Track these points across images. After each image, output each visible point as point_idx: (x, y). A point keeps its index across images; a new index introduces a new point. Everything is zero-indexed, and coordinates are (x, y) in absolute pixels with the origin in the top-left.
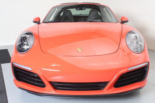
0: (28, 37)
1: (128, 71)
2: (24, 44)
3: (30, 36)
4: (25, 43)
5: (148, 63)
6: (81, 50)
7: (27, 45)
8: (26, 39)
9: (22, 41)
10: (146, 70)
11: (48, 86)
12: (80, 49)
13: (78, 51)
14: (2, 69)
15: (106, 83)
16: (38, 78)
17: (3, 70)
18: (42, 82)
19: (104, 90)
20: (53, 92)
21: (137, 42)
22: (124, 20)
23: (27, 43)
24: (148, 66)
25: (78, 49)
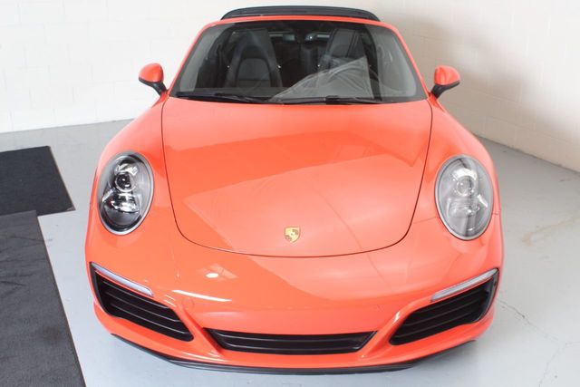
0: (134, 174)
1: (432, 301)
2: (123, 199)
3: (138, 168)
4: (126, 193)
5: (495, 271)
6: (296, 234)
7: (133, 200)
8: (128, 181)
9: (114, 185)
10: (488, 290)
11: (200, 340)
12: (294, 231)
13: (288, 238)
14: (43, 241)
15: (366, 336)
16: (170, 312)
17: (47, 244)
18: (182, 326)
19: (360, 351)
20: (214, 356)
21: (471, 197)
22: (443, 84)
23: (132, 193)
24: (495, 280)
25: (290, 232)
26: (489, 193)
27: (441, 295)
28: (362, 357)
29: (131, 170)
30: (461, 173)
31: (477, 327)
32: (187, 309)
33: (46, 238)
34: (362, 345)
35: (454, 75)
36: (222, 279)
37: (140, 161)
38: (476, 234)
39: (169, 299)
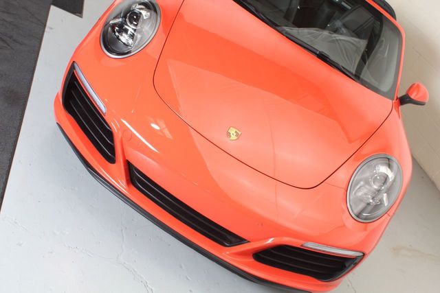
0: (145, 18)
1: (302, 246)
2: (126, 31)
3: (150, 18)
4: (130, 28)
5: (361, 254)
6: (237, 135)
7: (132, 36)
8: (137, 20)
9: (125, 17)
10: (347, 265)
11: (119, 167)
12: (236, 132)
13: (229, 135)
14: (45, 26)
15: (239, 240)
16: (110, 134)
18: (112, 149)
20: (122, 185)
21: (379, 191)
22: (412, 97)
23: (135, 30)
24: (357, 261)
25: (233, 131)
26: (394, 197)
27: (311, 245)
28: (226, 254)
29: (145, 14)
30: (383, 169)
31: (322, 286)
32: (124, 139)
33: (49, 23)
34: (232, 244)
35: (424, 96)
36: (161, 134)
37: (156, 11)
38: (365, 219)
39: (115, 124)
